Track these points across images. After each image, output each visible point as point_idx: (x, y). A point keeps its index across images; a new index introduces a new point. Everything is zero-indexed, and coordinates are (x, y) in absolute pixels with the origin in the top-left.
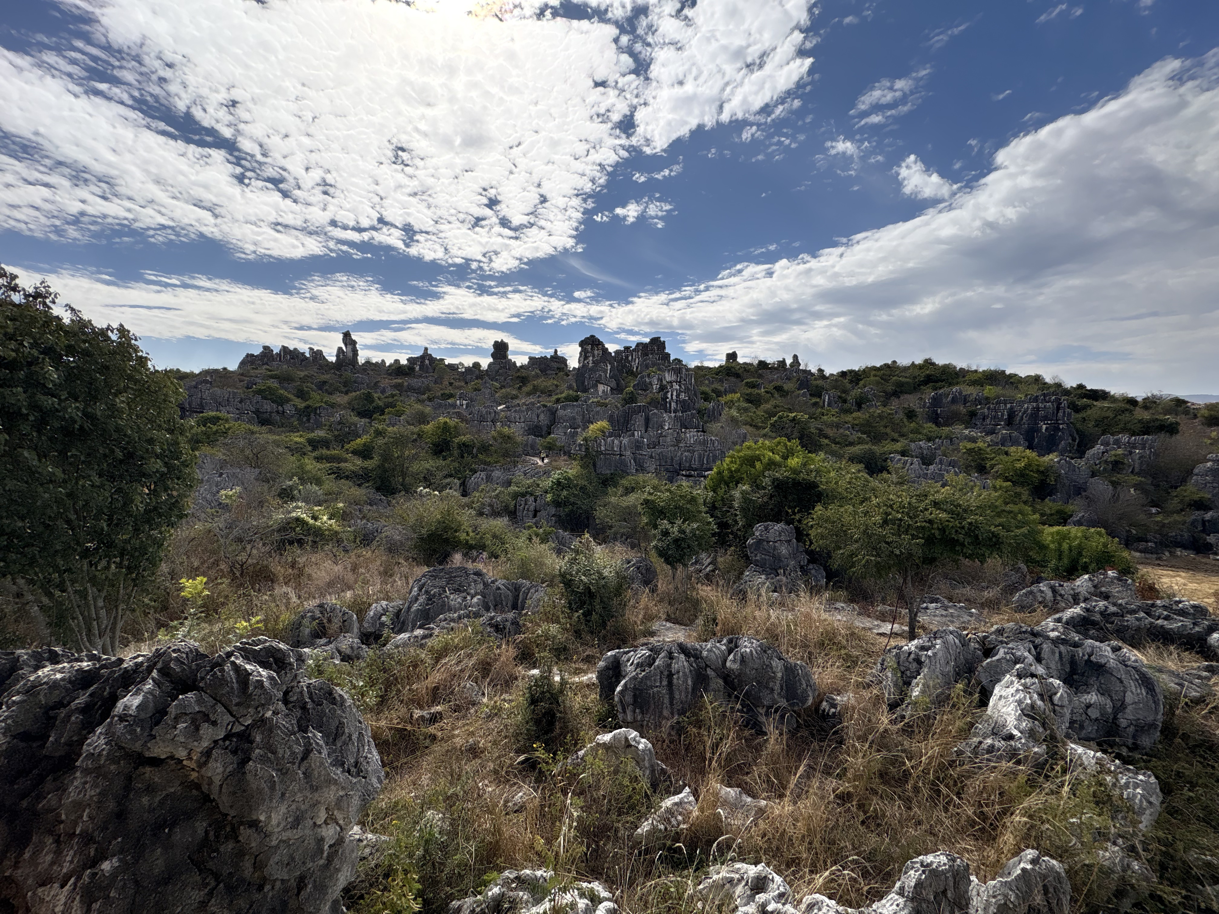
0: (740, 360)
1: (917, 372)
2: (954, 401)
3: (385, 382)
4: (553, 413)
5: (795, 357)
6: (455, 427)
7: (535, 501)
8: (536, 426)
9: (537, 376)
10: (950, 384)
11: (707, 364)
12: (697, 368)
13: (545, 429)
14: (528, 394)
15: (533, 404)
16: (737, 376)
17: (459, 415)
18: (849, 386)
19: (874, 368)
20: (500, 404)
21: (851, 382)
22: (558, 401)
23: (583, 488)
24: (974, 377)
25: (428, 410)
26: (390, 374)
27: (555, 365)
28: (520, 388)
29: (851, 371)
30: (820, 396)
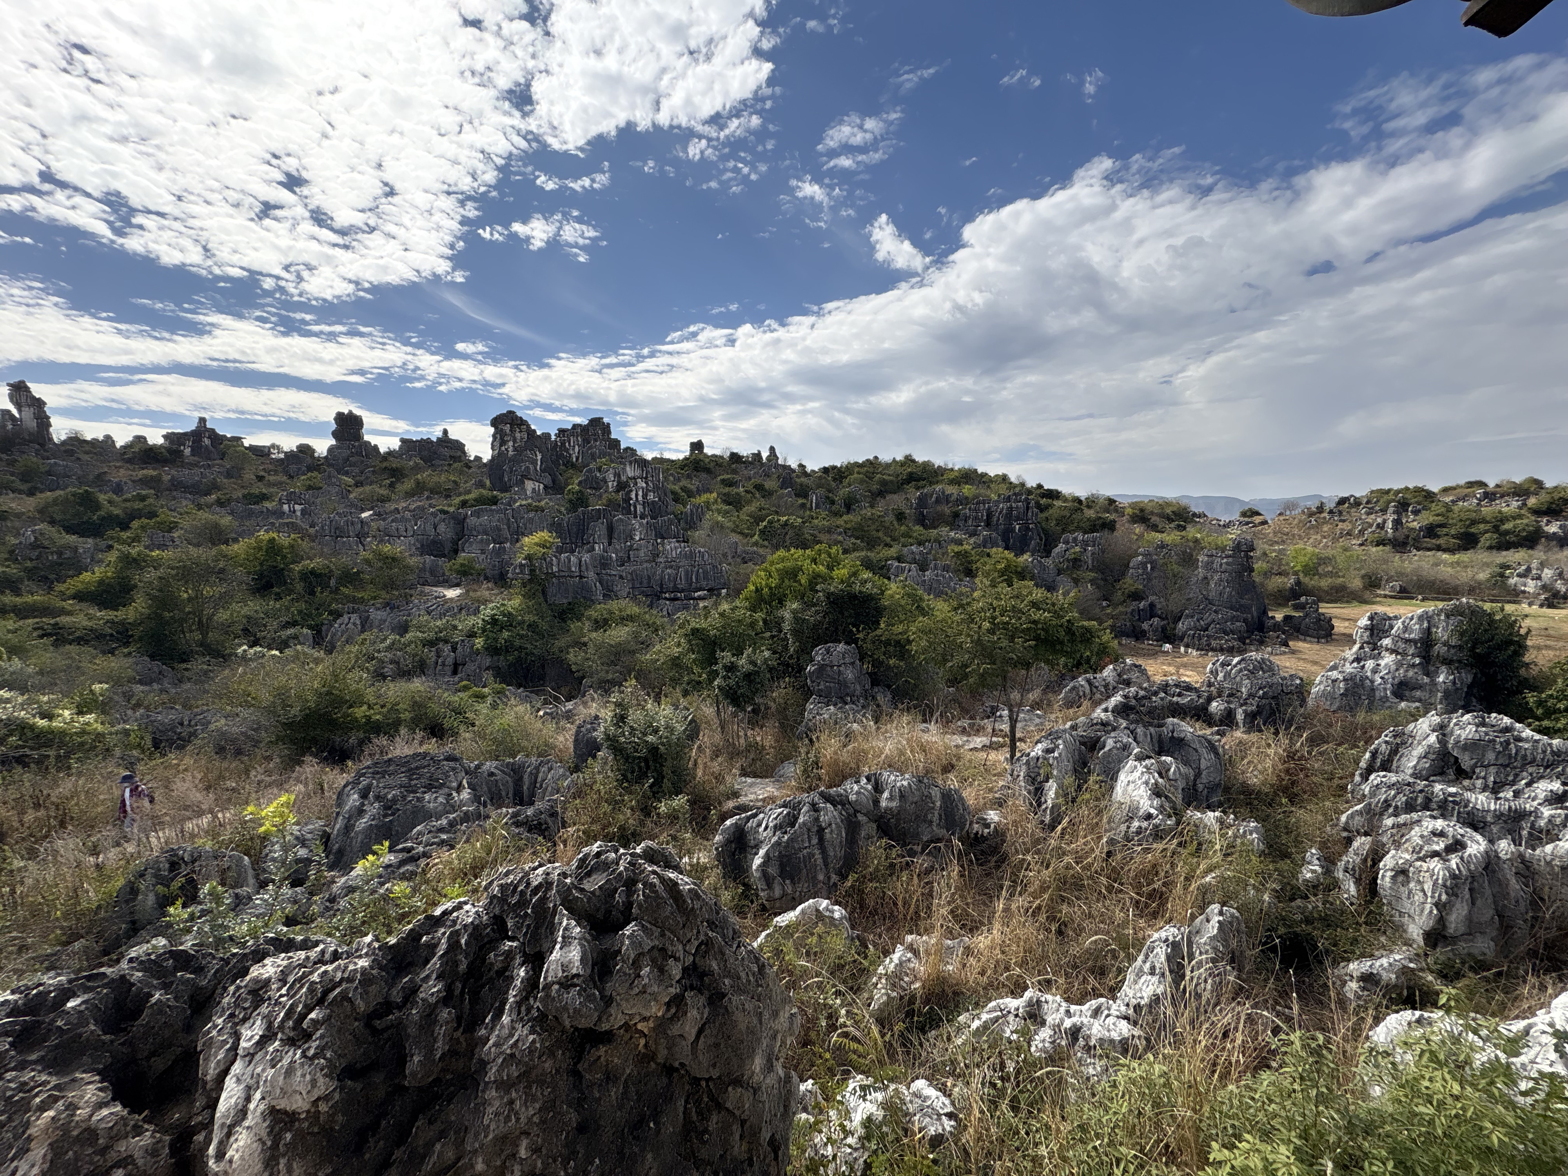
0: (708, 451)
1: (899, 470)
2: (938, 501)
3: (121, 474)
4: (460, 522)
5: (772, 449)
6: (292, 546)
7: (454, 650)
8: (434, 542)
9: (417, 469)
10: (931, 483)
11: (667, 455)
12: (655, 459)
13: (448, 546)
14: (409, 494)
15: (422, 509)
16: (708, 471)
17: (293, 527)
18: (833, 484)
19: (856, 464)
20: (363, 510)
21: (834, 479)
22: (464, 504)
23: (532, 626)
24: (952, 476)
25: (226, 520)
26: (129, 461)
27: (446, 452)
28: (392, 486)
29: (834, 468)
30: (806, 496)
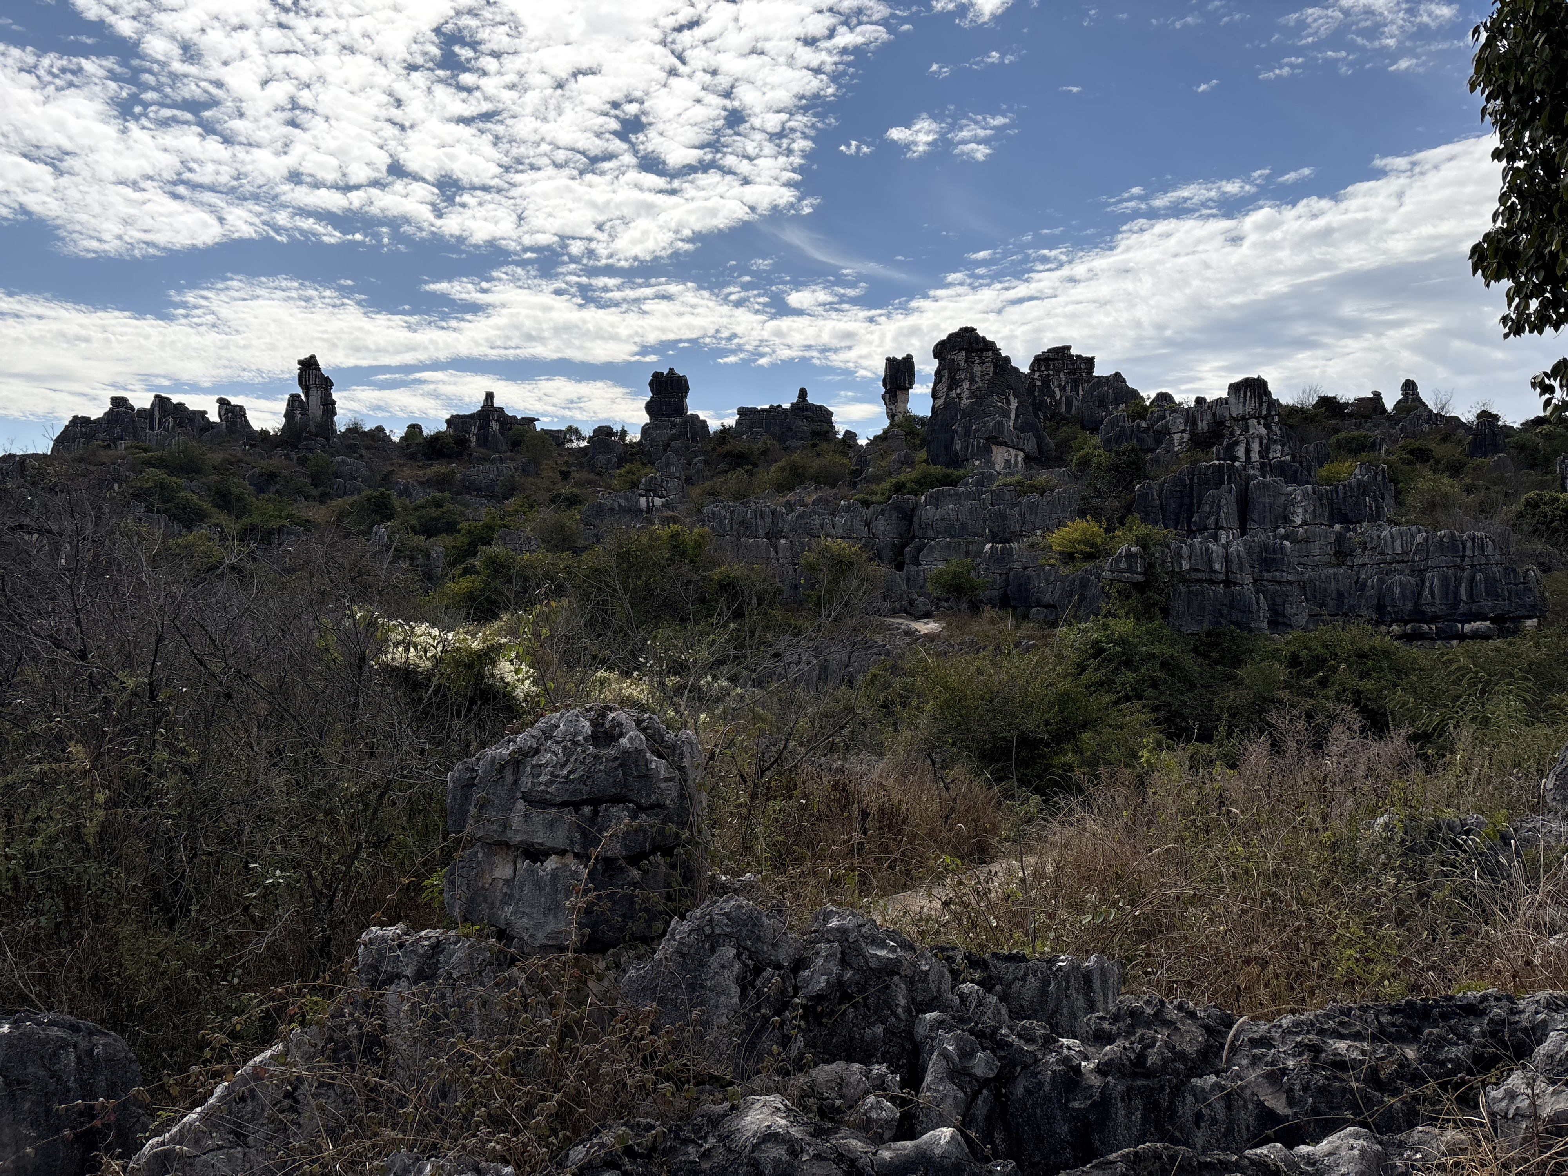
27: (804, 426)
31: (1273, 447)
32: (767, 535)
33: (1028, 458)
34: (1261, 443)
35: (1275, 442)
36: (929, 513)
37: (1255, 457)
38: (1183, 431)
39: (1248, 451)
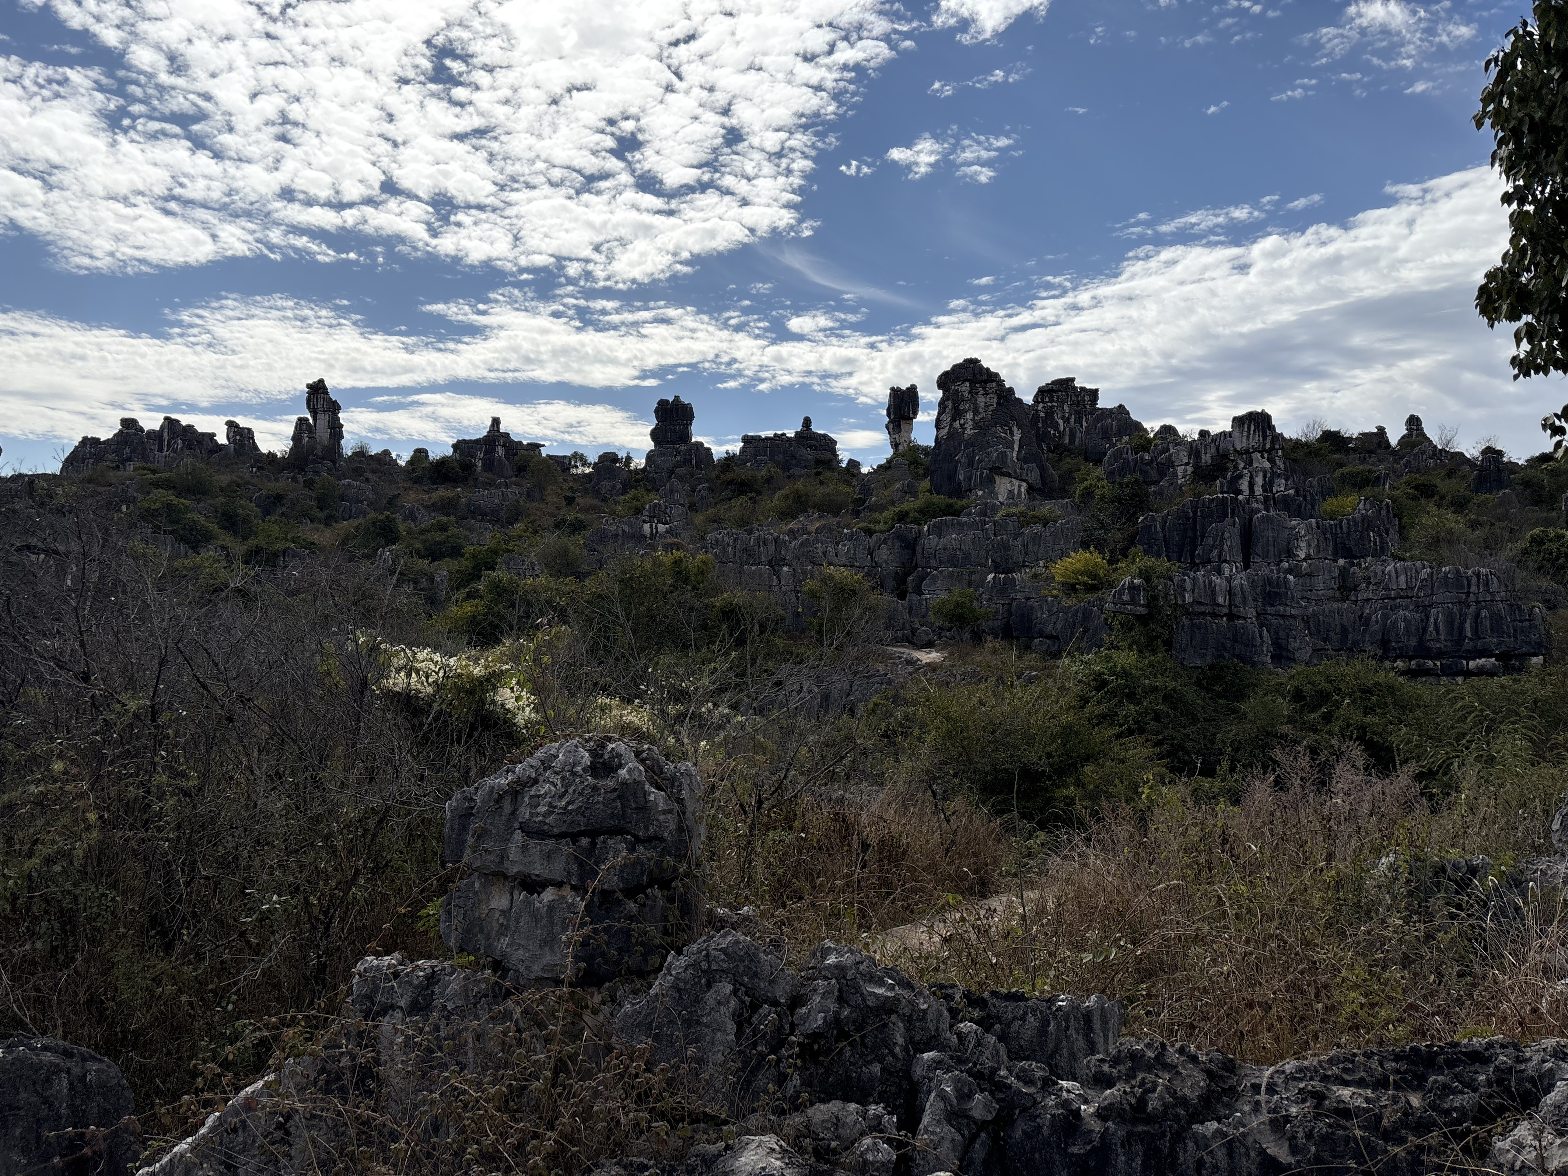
31: (1277, 481)
32: (770, 563)
33: (1031, 488)
34: (1265, 477)
35: (1279, 476)
36: (932, 542)
37: (1258, 490)
38: (1187, 464)
39: (1251, 485)
